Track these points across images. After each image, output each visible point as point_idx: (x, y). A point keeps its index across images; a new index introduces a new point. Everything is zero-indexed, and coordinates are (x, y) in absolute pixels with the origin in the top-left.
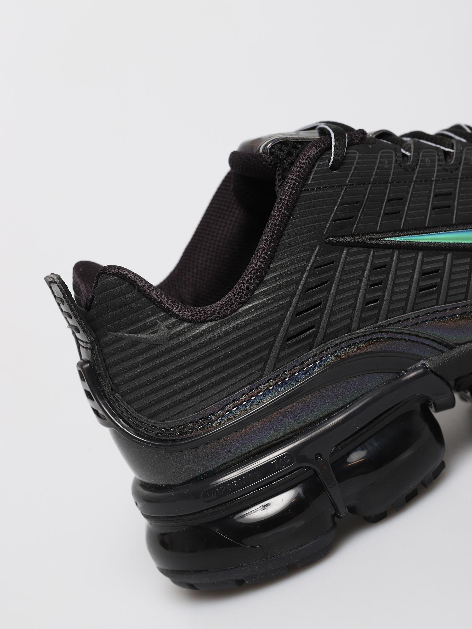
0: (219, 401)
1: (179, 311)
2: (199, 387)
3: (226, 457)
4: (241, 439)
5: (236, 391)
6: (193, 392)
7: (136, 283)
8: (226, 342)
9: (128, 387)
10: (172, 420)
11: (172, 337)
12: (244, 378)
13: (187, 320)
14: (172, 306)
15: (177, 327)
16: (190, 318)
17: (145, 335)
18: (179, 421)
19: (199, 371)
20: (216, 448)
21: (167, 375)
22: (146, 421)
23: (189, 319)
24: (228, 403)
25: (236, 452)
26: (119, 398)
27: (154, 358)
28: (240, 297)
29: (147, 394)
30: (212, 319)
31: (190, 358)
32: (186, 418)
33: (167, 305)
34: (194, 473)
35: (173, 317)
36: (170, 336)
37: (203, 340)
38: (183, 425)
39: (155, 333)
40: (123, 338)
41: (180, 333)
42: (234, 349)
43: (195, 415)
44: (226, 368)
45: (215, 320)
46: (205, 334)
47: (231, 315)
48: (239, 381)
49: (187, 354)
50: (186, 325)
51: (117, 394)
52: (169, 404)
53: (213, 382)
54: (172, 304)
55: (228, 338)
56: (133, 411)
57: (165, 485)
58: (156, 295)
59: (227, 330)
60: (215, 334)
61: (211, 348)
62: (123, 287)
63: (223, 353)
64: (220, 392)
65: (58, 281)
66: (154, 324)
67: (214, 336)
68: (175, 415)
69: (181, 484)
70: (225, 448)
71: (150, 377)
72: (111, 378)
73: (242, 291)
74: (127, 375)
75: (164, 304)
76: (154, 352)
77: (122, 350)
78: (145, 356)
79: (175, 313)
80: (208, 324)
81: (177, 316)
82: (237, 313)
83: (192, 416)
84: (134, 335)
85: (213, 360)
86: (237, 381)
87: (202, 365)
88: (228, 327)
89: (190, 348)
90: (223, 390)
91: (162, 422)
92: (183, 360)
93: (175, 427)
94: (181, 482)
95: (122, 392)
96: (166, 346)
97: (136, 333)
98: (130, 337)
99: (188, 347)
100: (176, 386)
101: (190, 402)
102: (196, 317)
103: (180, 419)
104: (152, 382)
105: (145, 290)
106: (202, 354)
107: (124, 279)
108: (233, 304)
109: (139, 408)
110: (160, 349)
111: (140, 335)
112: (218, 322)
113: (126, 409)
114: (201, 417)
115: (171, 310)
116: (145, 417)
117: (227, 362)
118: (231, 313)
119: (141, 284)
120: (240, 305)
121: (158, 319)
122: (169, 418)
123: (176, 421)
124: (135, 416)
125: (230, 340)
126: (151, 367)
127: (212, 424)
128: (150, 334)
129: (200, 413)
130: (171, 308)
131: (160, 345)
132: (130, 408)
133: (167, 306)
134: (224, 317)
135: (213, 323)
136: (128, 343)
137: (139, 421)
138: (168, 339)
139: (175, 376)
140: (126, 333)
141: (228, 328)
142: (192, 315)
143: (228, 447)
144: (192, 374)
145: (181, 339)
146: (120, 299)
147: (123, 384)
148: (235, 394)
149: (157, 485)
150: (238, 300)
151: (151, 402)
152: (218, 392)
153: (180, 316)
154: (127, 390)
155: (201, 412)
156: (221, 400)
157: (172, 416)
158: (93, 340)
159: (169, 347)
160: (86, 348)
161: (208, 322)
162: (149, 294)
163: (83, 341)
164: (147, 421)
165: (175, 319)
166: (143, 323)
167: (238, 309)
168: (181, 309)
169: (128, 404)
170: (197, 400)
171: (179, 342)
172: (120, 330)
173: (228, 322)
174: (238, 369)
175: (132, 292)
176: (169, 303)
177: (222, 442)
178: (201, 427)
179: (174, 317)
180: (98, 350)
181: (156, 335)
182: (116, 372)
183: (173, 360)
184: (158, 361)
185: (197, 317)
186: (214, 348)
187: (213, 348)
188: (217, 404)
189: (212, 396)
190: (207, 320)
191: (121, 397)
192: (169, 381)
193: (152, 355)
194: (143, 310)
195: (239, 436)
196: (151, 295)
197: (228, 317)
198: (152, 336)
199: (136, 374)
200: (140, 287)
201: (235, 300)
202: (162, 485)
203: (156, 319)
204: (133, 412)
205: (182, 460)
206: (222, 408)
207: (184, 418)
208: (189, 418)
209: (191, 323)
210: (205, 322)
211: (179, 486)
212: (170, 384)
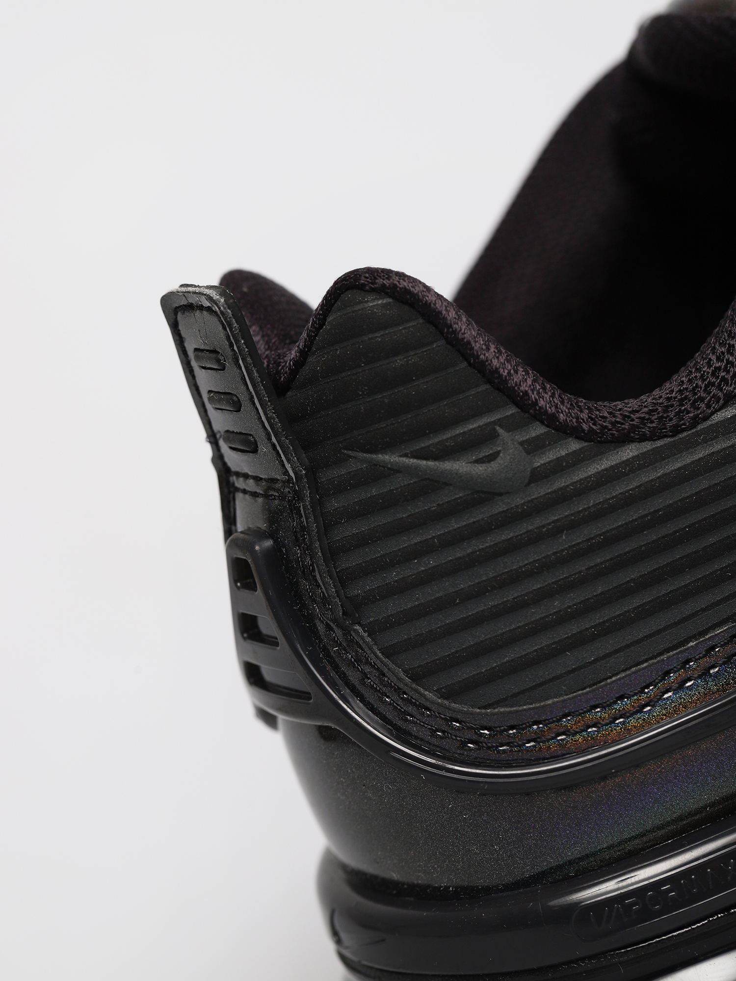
0: (646, 661)
1: (556, 407)
2: (598, 618)
3: (648, 818)
4: (696, 770)
5: (694, 637)
6: (578, 633)
7: (445, 319)
8: (680, 500)
9: (391, 607)
10: (512, 706)
11: (538, 476)
12: (719, 603)
13: (576, 433)
14: (538, 393)
15: (549, 450)
16: (585, 427)
17: (460, 466)
18: (533, 709)
19: (599, 573)
20: (626, 792)
21: (514, 579)
22: (438, 704)
23: (583, 431)
24: (672, 667)
25: (678, 804)
26: (362, 638)
27: (480, 530)
28: (721, 381)
29: (450, 631)
30: (644, 434)
31: (579, 537)
32: (554, 703)
33: (524, 387)
34: (552, 858)
35: (539, 420)
36: (531, 473)
37: (619, 489)
38: (545, 721)
39: (489, 462)
40: (395, 470)
41: (559, 467)
42: (700, 521)
43: (580, 695)
44: (675, 570)
45: (651, 439)
46: (628, 474)
47: (695, 427)
48: (704, 610)
49: (572, 525)
50: (574, 445)
51: (357, 627)
52: (508, 662)
53: (635, 608)
54: (538, 387)
55: (688, 490)
56: (402, 675)
57: (456, 888)
58: (498, 358)
59: (684, 467)
60: (653, 475)
61: (642, 512)
62: (409, 327)
63: (670, 528)
64: (651, 636)
65: (222, 300)
66: (488, 436)
67: (652, 481)
68: (523, 692)
69: (508, 887)
70: (650, 793)
71: (463, 583)
72: (344, 580)
73: (726, 367)
74: (394, 576)
75: (516, 385)
76: (481, 515)
77: (389, 502)
78: (454, 524)
79: (546, 411)
80: (633, 446)
81: (549, 420)
82: (709, 423)
83: (573, 698)
84: (431, 463)
85: (641, 546)
86: (698, 611)
87: (611, 559)
88: (688, 459)
89: (585, 510)
90: (659, 632)
91: (483, 711)
92: (560, 541)
93: (519, 725)
94: (509, 879)
95: (371, 622)
96: (519, 500)
97: (436, 458)
98: (417, 467)
99: (580, 506)
100: (534, 613)
101: (570, 660)
102: (602, 426)
103: (538, 705)
104: (468, 596)
105: (469, 343)
106: (614, 529)
107: (412, 305)
108: (702, 399)
109: (418, 667)
110: (500, 507)
111: (448, 466)
112: (659, 443)
113: (378, 669)
114: (597, 702)
115: (536, 403)
116: (435, 695)
117: (677, 554)
118: (695, 421)
119: (460, 324)
120: (718, 402)
121: (499, 422)
122: (504, 700)
123: (525, 710)
124: (405, 689)
125: (692, 496)
126: (468, 555)
127: (623, 723)
128: (477, 461)
129: (594, 690)
130: (534, 396)
131: (501, 494)
132: (392, 666)
133: (526, 392)
134: (676, 430)
135: (647, 446)
136: (409, 485)
137: (415, 704)
138: (526, 481)
139: (536, 585)
140: (406, 455)
141: (688, 461)
142: (592, 419)
143: (658, 789)
144: (583, 581)
145: (560, 483)
146: (399, 361)
147: (379, 600)
148: (691, 644)
149: (429, 886)
150: (714, 390)
151: (457, 652)
152: (645, 637)
153: (558, 421)
154: (389, 616)
155: (598, 689)
156: (651, 658)
157: (516, 695)
158: (301, 471)
159: (524, 503)
160: (254, 495)
161: (632, 441)
162: (477, 352)
163: (246, 476)
164: (441, 705)
165: (544, 427)
166: (459, 430)
167: (713, 413)
168: (563, 403)
169: (387, 656)
170: (588, 654)
171: (555, 491)
172: (389, 446)
173: (689, 445)
174: (703, 577)
175: (432, 343)
176: (529, 382)
177: (645, 776)
178: (594, 729)
179: (542, 422)
180: (311, 502)
181: (494, 466)
182: (361, 564)
183: (535, 539)
184: (489, 541)
185: (606, 427)
186: (647, 515)
187: (646, 513)
188: (644, 669)
189: (628, 646)
190: (632, 437)
191: (369, 636)
192: (516, 595)
193: (474, 522)
194: (461, 396)
195: (692, 761)
196: (482, 357)
197: (685, 434)
198: (480, 469)
199: (423, 571)
200: (455, 332)
201: (705, 390)
202: (447, 888)
203: (494, 423)
204: (399, 679)
205: (526, 820)
206: (654, 681)
207: (550, 702)
208: (563, 701)
209: (586, 441)
210: (624, 439)
211: (502, 891)
212: (520, 605)
